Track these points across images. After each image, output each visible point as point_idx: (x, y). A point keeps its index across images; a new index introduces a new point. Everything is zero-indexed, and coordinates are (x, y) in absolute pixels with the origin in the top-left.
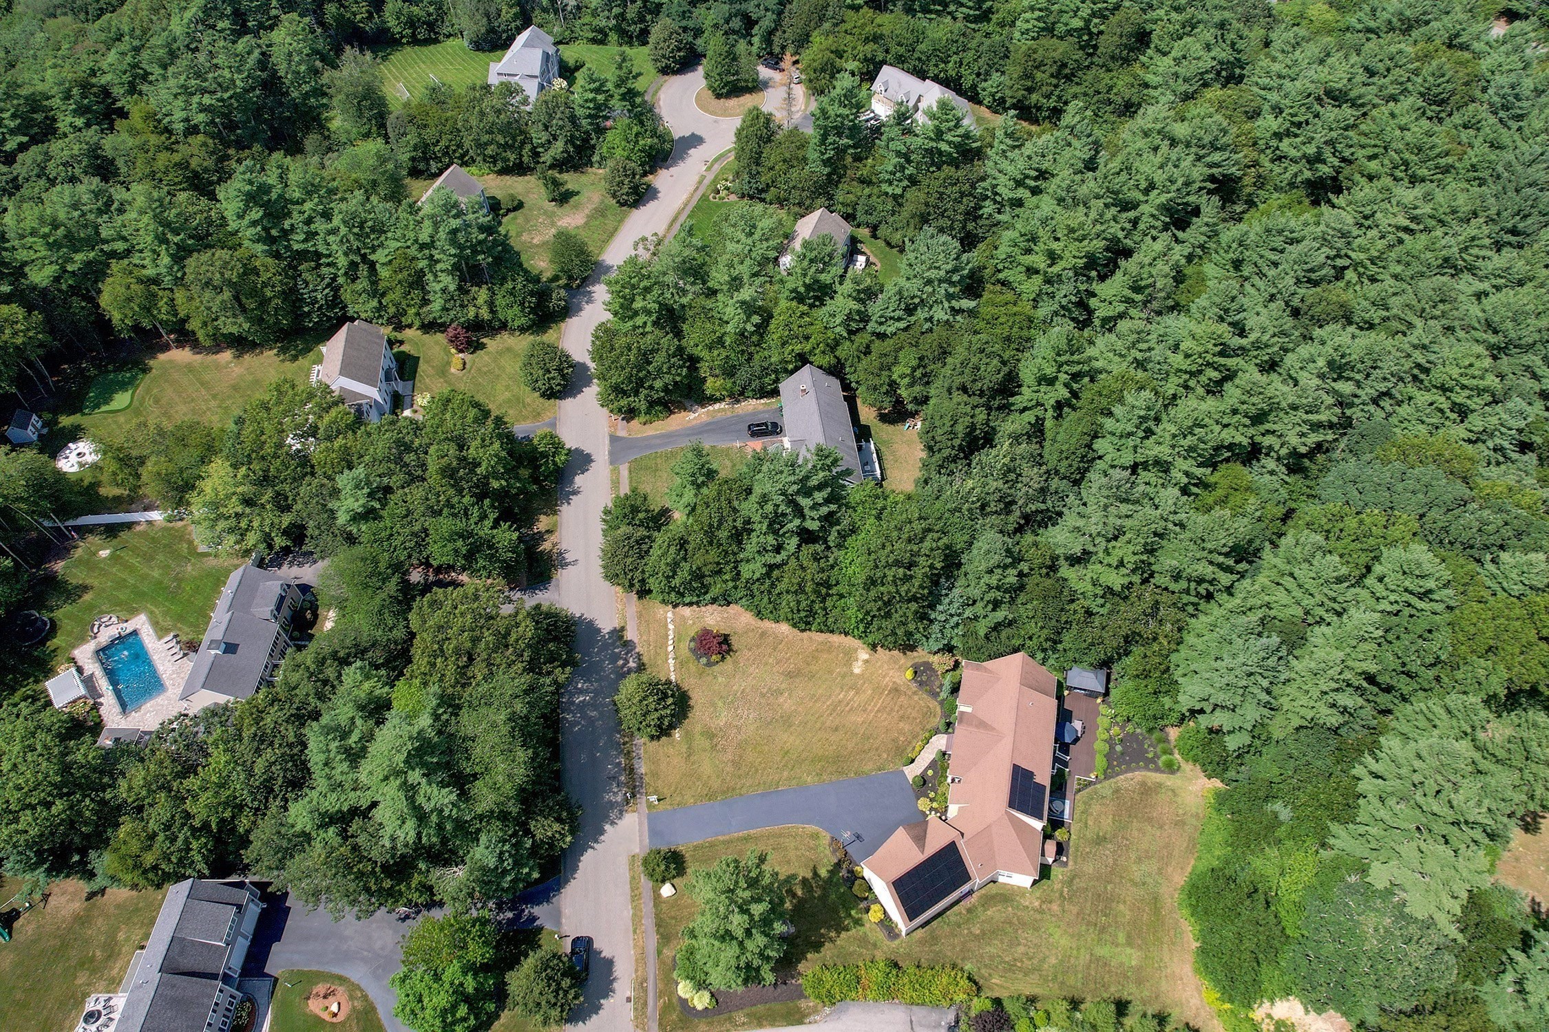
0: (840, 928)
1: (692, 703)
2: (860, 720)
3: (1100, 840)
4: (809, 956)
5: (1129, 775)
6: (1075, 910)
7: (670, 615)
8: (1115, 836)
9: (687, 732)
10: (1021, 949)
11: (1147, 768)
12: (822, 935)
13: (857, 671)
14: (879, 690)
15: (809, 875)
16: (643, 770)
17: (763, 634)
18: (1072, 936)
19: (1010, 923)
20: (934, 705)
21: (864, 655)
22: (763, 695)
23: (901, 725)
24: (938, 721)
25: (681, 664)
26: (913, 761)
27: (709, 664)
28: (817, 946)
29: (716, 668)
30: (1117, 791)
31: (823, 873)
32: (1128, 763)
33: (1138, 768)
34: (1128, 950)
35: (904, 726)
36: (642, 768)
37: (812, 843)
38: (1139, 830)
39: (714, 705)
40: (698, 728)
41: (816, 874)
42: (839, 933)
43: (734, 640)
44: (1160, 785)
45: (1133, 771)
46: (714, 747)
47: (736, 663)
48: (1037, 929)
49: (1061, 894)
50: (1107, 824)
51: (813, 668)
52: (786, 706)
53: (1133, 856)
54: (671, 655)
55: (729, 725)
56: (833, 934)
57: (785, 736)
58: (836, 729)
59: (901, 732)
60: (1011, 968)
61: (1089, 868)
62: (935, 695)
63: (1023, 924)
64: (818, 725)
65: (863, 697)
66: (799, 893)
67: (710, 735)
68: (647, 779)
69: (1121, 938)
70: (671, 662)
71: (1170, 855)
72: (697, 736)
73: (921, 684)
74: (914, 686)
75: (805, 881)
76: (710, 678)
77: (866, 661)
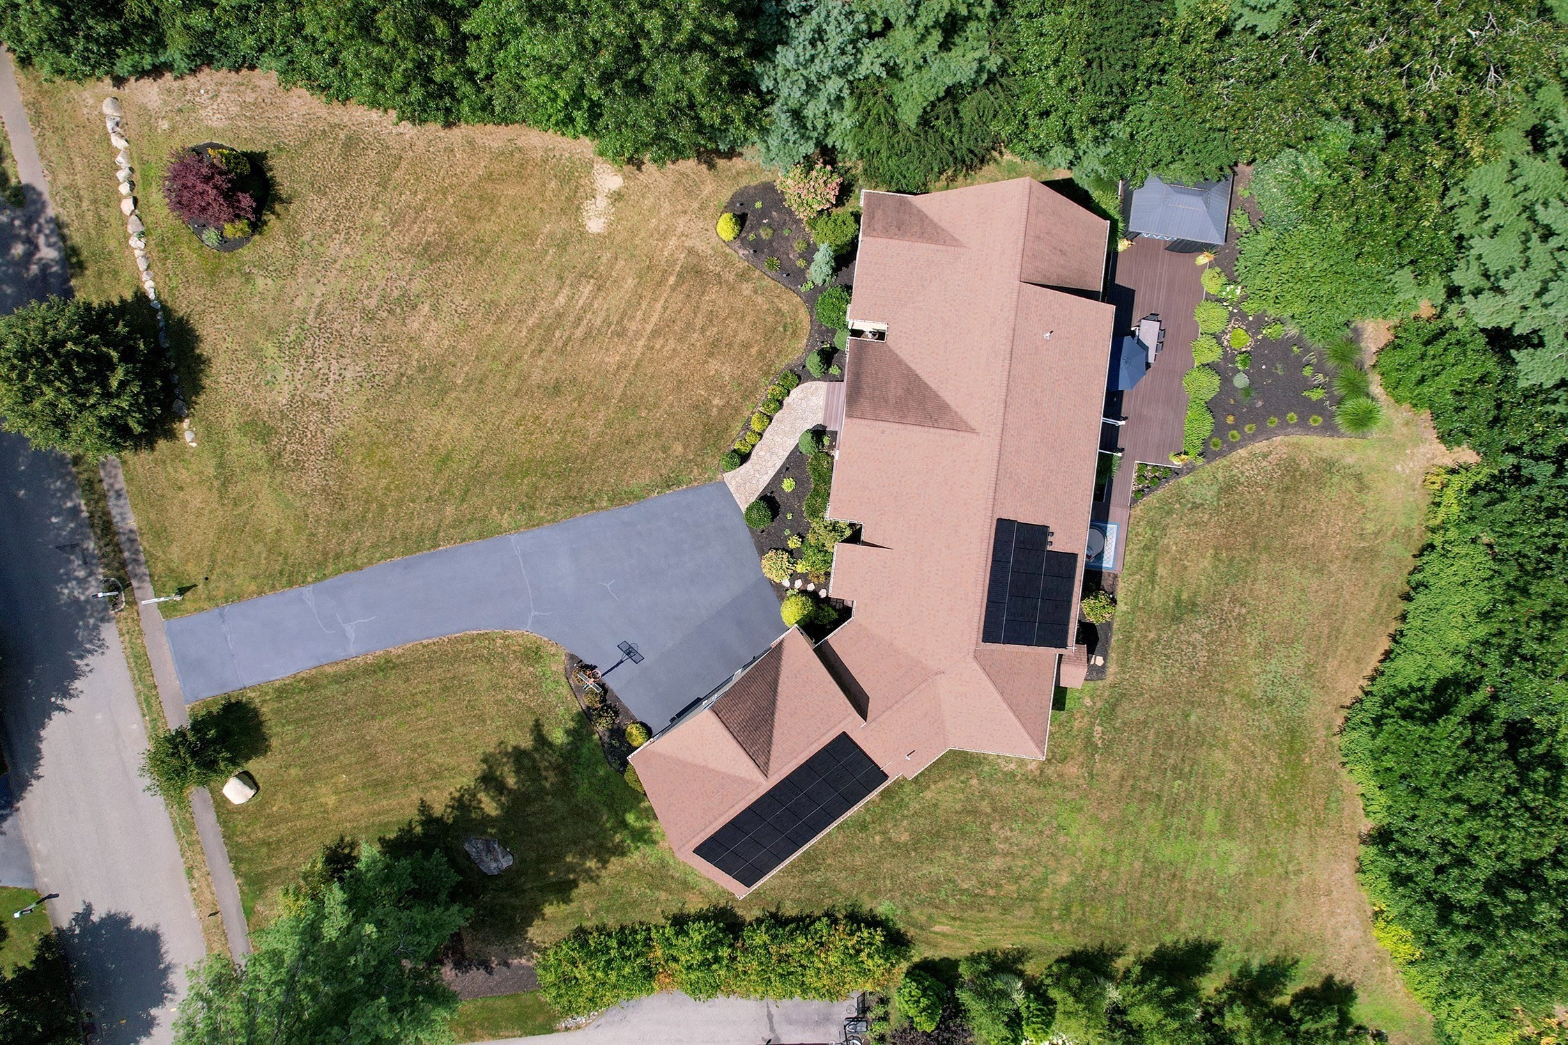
0: (606, 852)
1: (205, 349)
2: (612, 360)
3: (1181, 610)
4: (549, 910)
5: (1260, 446)
6: (1115, 771)
7: (108, 108)
8: (1216, 597)
9: (209, 430)
10: (996, 863)
11: (1303, 424)
12: (571, 868)
13: (595, 225)
14: (653, 277)
15: (526, 742)
16: (132, 522)
17: (351, 144)
18: (1108, 827)
19: (975, 812)
20: (792, 303)
21: (609, 179)
22: (370, 317)
23: (713, 365)
24: (799, 348)
25: (162, 249)
26: (744, 458)
27: (226, 245)
28: (563, 890)
29: (246, 253)
30: (1228, 488)
31: (558, 736)
32: (1259, 418)
33: (1284, 426)
34: (1225, 845)
35: (718, 367)
36: (128, 518)
37: (527, 671)
38: (1273, 579)
39: (256, 353)
40: (231, 417)
41: (541, 740)
42: (604, 863)
43: (279, 169)
44: (1329, 466)
45: (1269, 434)
46: (274, 460)
47: (293, 233)
48: (1031, 820)
49: (1088, 740)
50: (1200, 568)
51: (487, 228)
52: (429, 339)
53: (1253, 642)
54: (133, 226)
55: (299, 402)
56: (591, 864)
57: (436, 418)
58: (557, 389)
59: (715, 385)
60: (974, 901)
61: (1153, 678)
62: (794, 276)
63: (1002, 812)
64: (512, 384)
65: (615, 300)
66: (511, 781)
67: (260, 430)
68: (144, 544)
69: (1212, 820)
70: (135, 242)
71: (1336, 633)
72: (234, 437)
73: (757, 248)
74: (740, 255)
75: (519, 756)
76: (234, 283)
77: (617, 197)
